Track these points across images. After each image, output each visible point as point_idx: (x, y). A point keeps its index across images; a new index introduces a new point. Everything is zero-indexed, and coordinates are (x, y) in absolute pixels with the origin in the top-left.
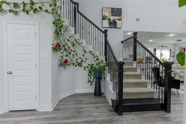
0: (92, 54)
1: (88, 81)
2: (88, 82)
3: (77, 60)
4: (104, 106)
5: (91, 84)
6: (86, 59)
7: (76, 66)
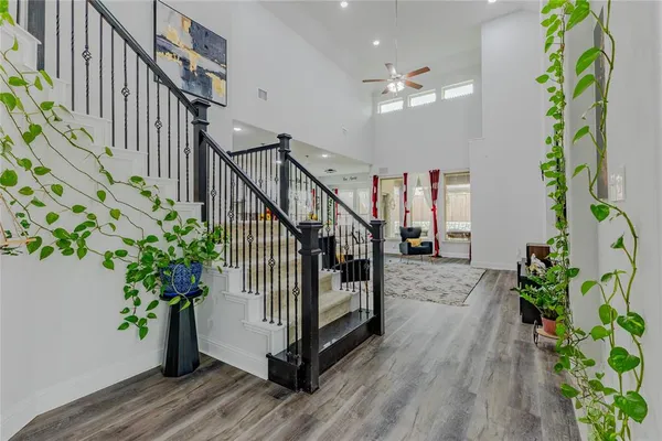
0: (147, 194)
1: (121, 319)
2: (124, 327)
3: (52, 218)
4: (245, 392)
5: (143, 332)
6: (115, 214)
7: (47, 252)
